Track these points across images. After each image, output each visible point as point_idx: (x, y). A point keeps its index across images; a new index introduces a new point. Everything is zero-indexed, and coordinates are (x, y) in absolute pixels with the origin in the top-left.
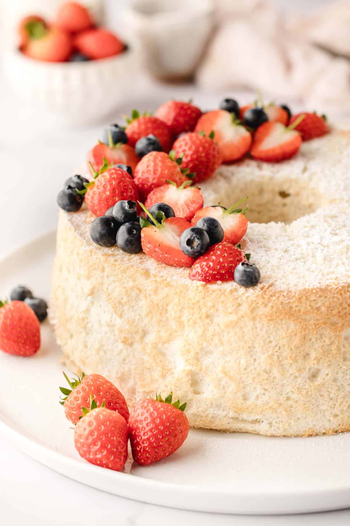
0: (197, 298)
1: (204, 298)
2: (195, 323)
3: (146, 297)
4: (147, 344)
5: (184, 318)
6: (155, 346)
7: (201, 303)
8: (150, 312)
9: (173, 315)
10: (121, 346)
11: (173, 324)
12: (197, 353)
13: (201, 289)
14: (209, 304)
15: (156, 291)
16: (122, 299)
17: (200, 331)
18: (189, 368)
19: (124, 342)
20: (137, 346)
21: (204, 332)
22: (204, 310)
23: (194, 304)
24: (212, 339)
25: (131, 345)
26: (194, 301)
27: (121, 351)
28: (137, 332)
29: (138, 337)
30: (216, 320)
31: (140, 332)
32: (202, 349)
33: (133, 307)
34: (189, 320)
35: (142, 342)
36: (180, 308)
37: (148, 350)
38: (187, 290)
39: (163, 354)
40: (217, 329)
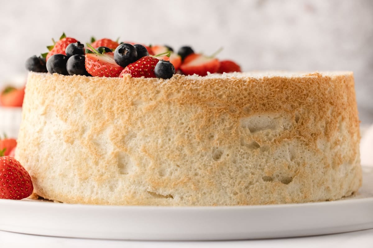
0: (125, 90)
1: (130, 88)
2: (122, 111)
3: (86, 98)
4: (85, 138)
5: (115, 108)
6: (91, 138)
7: (128, 92)
8: (88, 109)
9: (106, 107)
10: (65, 146)
11: (106, 116)
12: (124, 137)
13: (128, 79)
14: (134, 93)
15: (93, 91)
16: (68, 106)
17: (126, 117)
18: (118, 150)
19: (67, 141)
20: (77, 142)
21: (129, 117)
22: (130, 99)
23: (122, 94)
24: (136, 124)
25: (72, 143)
26: (122, 92)
27: (65, 151)
28: (77, 131)
29: (77, 135)
30: (139, 107)
31: (80, 129)
32: (128, 132)
33: (76, 109)
34: (118, 109)
35: (81, 138)
36: (111, 100)
37: (86, 142)
38: (118, 84)
39: (98, 145)
40: (140, 113)
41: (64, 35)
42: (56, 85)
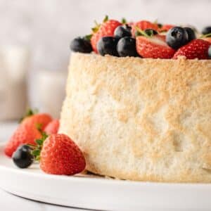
0: (180, 70)
1: (185, 70)
2: (177, 91)
3: (140, 79)
4: (139, 117)
5: (169, 89)
6: (146, 117)
7: (183, 73)
8: (143, 89)
9: (161, 87)
10: (118, 124)
11: (161, 96)
12: (179, 116)
13: (183, 60)
14: (189, 74)
15: (147, 72)
16: (121, 86)
17: (182, 97)
18: (173, 128)
19: (121, 120)
20: (131, 121)
21: (185, 97)
22: (185, 80)
23: (177, 75)
24: (191, 103)
25: (126, 121)
26: (178, 73)
27: (118, 129)
28: (131, 110)
29: (132, 114)
30: (194, 87)
31: (135, 109)
32: (183, 112)
33: (129, 90)
34: (173, 89)
35: (135, 117)
36: (166, 81)
37: (140, 120)
38: (173, 66)
39: (153, 123)
40: (195, 93)
41: (107, 18)
42: (108, 66)
